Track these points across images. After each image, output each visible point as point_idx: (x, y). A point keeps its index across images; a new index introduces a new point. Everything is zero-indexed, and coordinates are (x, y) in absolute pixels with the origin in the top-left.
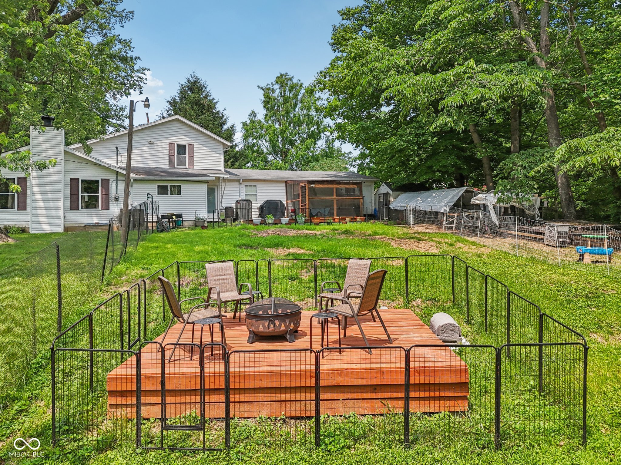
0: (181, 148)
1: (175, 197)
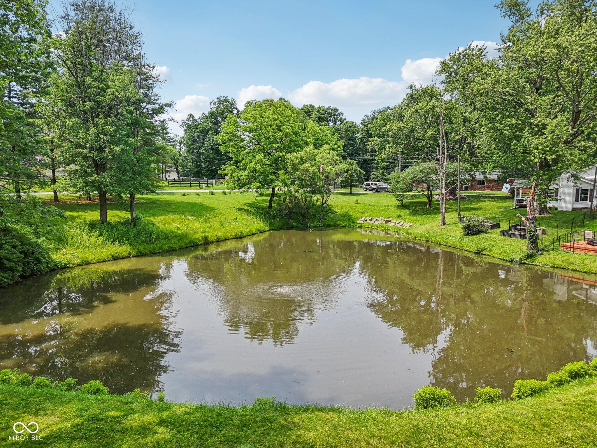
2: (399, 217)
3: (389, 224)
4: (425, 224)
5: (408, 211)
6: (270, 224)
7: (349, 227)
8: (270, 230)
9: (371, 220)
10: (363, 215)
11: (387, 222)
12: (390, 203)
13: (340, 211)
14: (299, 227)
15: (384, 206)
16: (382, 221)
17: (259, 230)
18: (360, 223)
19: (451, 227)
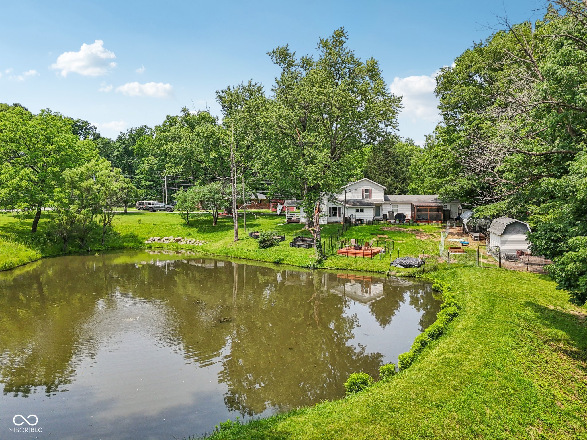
0: (367, 191)
1: (362, 213)
2: (188, 235)
3: (180, 243)
4: (217, 241)
5: (195, 230)
6: (42, 251)
7: (138, 248)
8: (43, 258)
9: (159, 240)
10: (150, 235)
11: (177, 241)
12: (175, 222)
13: (123, 233)
14: (78, 252)
15: (170, 225)
16: (171, 241)
17: (30, 258)
18: (148, 244)
19: (244, 242)
